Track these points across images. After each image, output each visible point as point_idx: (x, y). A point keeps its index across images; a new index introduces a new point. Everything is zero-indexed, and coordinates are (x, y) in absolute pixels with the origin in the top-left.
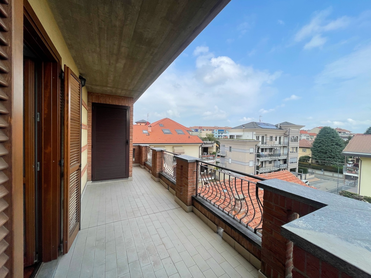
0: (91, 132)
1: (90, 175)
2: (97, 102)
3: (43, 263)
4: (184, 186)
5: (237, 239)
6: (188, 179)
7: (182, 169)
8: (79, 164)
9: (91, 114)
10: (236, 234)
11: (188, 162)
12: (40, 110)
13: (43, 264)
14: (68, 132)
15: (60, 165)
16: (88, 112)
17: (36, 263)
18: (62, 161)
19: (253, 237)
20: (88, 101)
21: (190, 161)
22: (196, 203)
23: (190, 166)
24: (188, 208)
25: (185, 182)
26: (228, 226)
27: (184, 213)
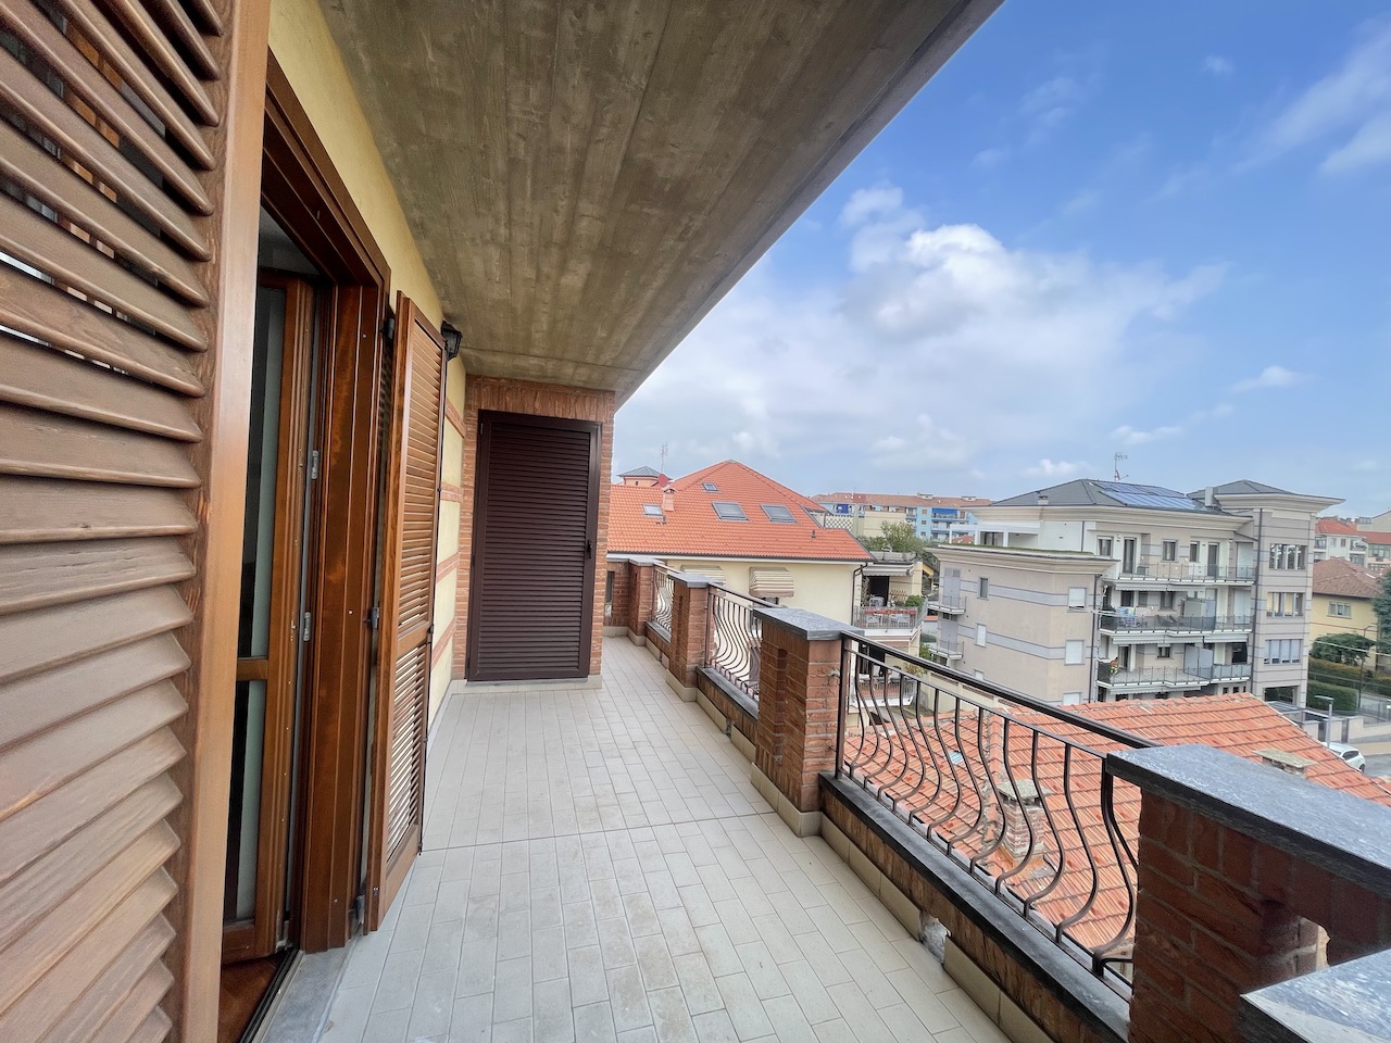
0: (472, 511)
1: (463, 658)
2: (494, 409)
3: (301, 952)
4: (791, 732)
5: (1010, 982)
6: (803, 703)
7: (781, 664)
8: (427, 624)
9: (475, 449)
10: (1007, 964)
11: (809, 638)
12: (320, 445)
13: (303, 959)
14: (396, 516)
15: (370, 626)
16: (465, 444)
17: (282, 948)
18: (374, 612)
19: (1088, 991)
20: (467, 407)
21: (814, 633)
22: (835, 805)
23: (815, 654)
24: (804, 819)
25: (794, 714)
26: (969, 922)
27: (786, 836)
